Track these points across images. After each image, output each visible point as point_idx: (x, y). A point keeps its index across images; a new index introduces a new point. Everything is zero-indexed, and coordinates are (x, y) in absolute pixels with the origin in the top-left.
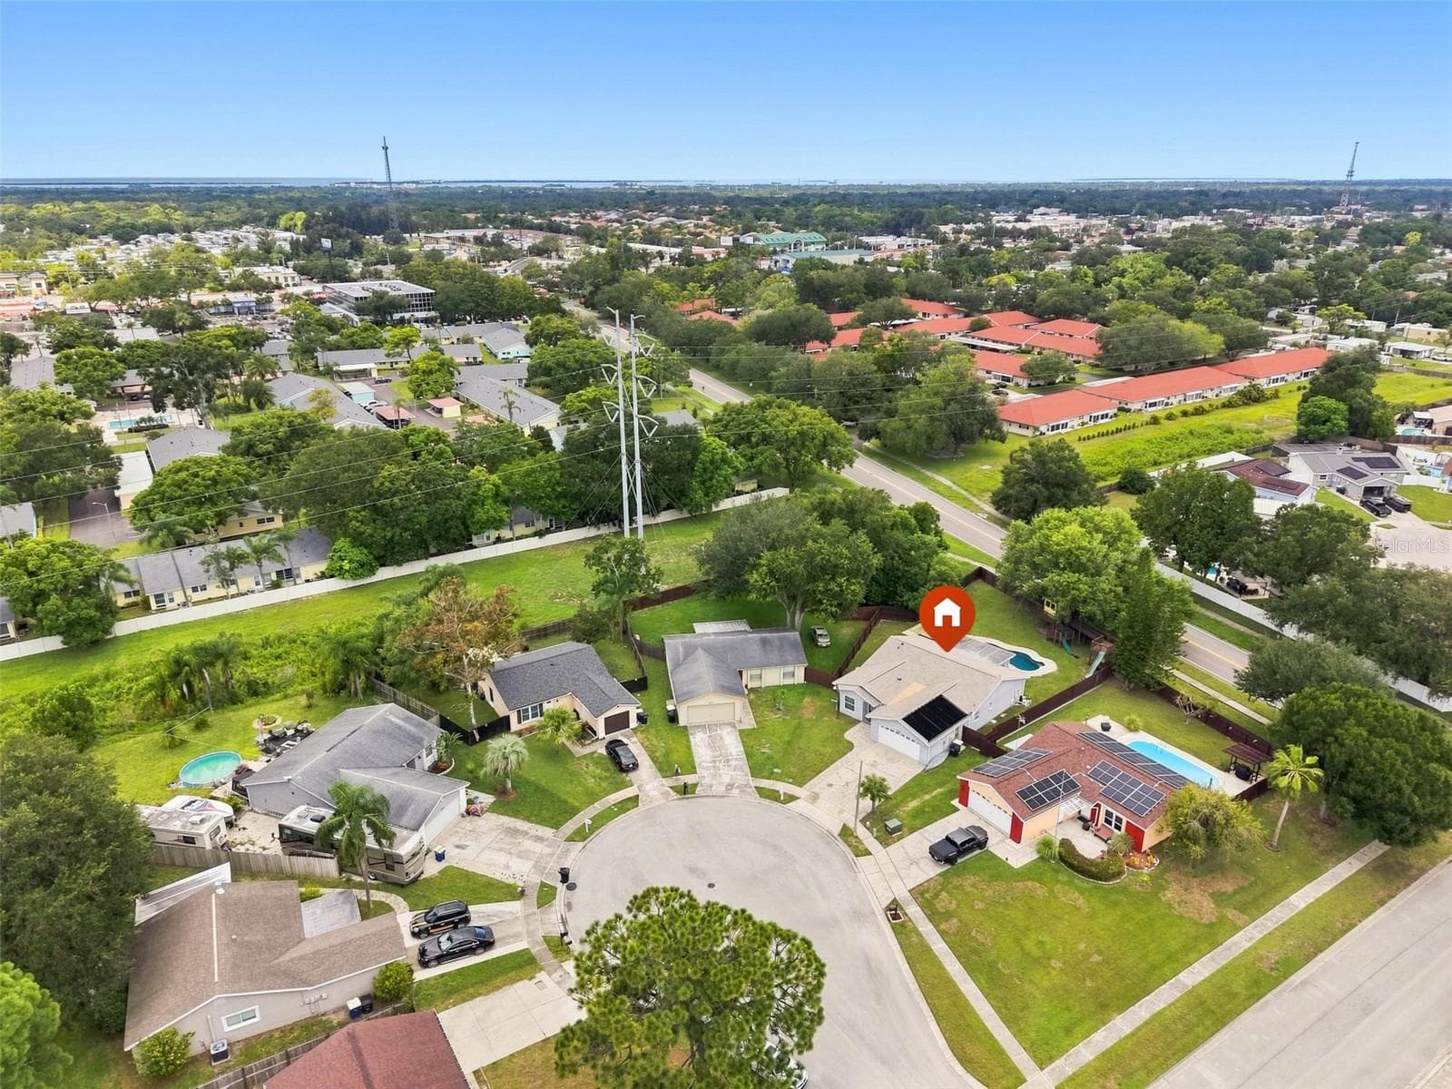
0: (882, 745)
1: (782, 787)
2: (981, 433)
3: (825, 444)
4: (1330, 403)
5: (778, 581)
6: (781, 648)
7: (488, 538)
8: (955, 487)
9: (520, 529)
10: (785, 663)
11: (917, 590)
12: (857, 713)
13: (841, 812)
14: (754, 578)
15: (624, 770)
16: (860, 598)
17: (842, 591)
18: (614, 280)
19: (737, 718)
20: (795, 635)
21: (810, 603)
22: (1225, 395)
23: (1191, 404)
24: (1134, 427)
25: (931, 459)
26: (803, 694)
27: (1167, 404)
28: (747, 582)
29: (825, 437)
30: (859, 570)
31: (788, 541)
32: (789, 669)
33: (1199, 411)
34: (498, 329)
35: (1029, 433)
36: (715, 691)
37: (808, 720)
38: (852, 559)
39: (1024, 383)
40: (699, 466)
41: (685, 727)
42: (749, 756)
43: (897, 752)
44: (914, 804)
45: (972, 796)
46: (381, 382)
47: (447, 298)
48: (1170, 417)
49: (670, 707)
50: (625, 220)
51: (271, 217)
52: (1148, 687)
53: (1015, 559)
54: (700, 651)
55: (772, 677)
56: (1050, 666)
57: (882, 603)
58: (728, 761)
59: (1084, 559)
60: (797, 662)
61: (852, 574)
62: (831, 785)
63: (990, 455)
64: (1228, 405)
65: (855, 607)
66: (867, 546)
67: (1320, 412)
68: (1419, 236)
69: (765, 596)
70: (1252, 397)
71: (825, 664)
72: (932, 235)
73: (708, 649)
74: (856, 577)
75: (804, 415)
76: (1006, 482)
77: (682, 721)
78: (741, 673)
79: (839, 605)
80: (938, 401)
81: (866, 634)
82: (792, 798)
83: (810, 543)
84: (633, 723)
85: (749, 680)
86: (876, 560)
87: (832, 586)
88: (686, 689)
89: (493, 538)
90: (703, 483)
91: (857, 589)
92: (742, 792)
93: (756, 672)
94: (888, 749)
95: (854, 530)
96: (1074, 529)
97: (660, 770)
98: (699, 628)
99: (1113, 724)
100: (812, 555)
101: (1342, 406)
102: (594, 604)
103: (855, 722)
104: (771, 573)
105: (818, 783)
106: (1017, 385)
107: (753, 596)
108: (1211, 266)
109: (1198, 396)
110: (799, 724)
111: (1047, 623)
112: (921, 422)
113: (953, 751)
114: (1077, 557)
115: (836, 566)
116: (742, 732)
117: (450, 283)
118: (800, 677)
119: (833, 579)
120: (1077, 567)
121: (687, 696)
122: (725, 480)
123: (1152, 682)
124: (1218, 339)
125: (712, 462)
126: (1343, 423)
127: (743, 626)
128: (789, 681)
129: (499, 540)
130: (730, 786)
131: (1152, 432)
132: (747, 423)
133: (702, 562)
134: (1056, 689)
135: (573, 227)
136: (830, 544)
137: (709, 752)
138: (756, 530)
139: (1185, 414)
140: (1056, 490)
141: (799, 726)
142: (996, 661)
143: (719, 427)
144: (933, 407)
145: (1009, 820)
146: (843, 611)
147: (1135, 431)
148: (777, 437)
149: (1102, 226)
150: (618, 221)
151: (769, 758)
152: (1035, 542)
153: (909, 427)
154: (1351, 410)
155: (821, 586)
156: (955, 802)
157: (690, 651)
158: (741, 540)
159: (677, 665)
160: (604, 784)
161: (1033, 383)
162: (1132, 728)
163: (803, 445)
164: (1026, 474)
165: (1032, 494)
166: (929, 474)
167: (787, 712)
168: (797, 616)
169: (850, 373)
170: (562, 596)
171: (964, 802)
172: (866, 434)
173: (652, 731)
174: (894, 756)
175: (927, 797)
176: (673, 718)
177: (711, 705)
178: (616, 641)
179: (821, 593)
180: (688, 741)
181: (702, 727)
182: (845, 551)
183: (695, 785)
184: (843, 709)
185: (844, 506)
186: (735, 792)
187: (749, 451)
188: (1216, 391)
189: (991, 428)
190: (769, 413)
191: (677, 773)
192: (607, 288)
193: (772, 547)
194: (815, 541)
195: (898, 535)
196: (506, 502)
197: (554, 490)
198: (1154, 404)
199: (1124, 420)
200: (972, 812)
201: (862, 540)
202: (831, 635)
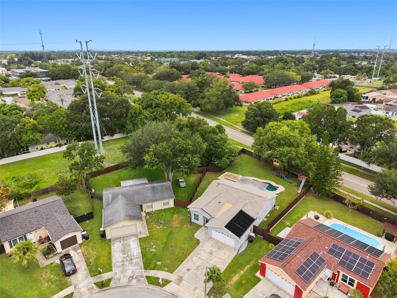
0: (214, 240)
1: (161, 275)
2: (234, 104)
3: (180, 107)
4: (342, 91)
5: (158, 158)
6: (162, 191)
7: (37, 148)
8: (227, 122)
9: (53, 144)
10: (164, 198)
11: (221, 159)
12: (200, 222)
13: (196, 289)
14: (146, 157)
15: (68, 275)
16: (198, 164)
17: (190, 161)
18: (111, 66)
19: (139, 231)
20: (169, 183)
21: (175, 167)
22: (304, 93)
23: (296, 95)
24: (281, 102)
25: (217, 113)
26: (173, 213)
27: (288, 96)
28: (144, 160)
29: (180, 104)
30: (197, 150)
31: (163, 140)
32: (166, 201)
33: (299, 97)
34: (69, 81)
35: (249, 104)
36: (125, 219)
37: (177, 228)
38: (194, 145)
39: (243, 91)
40: (129, 115)
41: (110, 240)
42: (144, 254)
43: (222, 243)
44: (236, 278)
45: (268, 272)
46: (21, 97)
47: (53, 73)
48: (291, 99)
49: (102, 229)
50: (120, 57)
51: (5, 56)
52: (328, 196)
53: (259, 144)
54: (120, 196)
55: (158, 206)
56: (281, 189)
57: (207, 165)
58: (131, 260)
59: (292, 141)
60: (170, 197)
61: (194, 152)
62: (188, 270)
63: (237, 111)
64: (306, 95)
65: (196, 168)
66: (200, 140)
67: (339, 94)
68: (335, 58)
69: (152, 166)
70: (312, 93)
71: (183, 196)
72: (210, 59)
73: (125, 195)
74: (196, 153)
75: (172, 96)
76: (246, 118)
77: (108, 236)
78: (141, 206)
79: (189, 168)
80: (219, 93)
81: (201, 180)
82: (166, 282)
83: (173, 139)
84: (80, 240)
85: (146, 208)
86: (204, 146)
87: (185, 159)
88: (110, 219)
89: (39, 148)
90: (132, 122)
91: (197, 160)
92: (138, 281)
93: (150, 204)
94: (217, 242)
95: (193, 132)
96: (285, 128)
97: (91, 271)
98: (123, 183)
99: (319, 215)
100: (175, 145)
101: (345, 92)
102: (68, 176)
103: (199, 227)
104: (155, 155)
105: (182, 268)
106: (241, 92)
107: (146, 167)
108: (288, 63)
109: (297, 93)
110: (171, 231)
111: (275, 169)
112: (214, 99)
113: (250, 240)
114: (289, 140)
115: (186, 149)
116: (140, 239)
117: (55, 68)
118: (171, 204)
119: (185, 156)
120: (290, 145)
121: (110, 223)
122: (141, 120)
123: (330, 194)
124: (299, 77)
125: (135, 113)
126: (346, 97)
127: (145, 181)
128: (166, 207)
129: (42, 149)
130: (131, 278)
131: (286, 103)
132: (150, 100)
133: (124, 152)
134: (288, 200)
135: (103, 58)
136: (183, 139)
137: (121, 256)
138: (148, 135)
139: (295, 98)
140: (266, 119)
141: (171, 233)
142: (261, 189)
143: (140, 102)
144: (218, 94)
145: (294, 288)
146: (191, 170)
147: (281, 103)
148: (162, 104)
149: (254, 58)
150: (118, 57)
151: (155, 255)
152: (269, 135)
153: (210, 102)
154: (348, 93)
155: (179, 159)
156: (258, 274)
157: (115, 197)
158: (141, 140)
159: (108, 205)
160: (53, 286)
161: (246, 92)
162: (327, 216)
163: (172, 107)
164: (254, 114)
165: (257, 121)
166: (217, 118)
167: (165, 224)
168: (170, 174)
169: (188, 87)
170: (63, 172)
171: (263, 273)
172: (195, 106)
173: (91, 244)
174: (220, 246)
175: (242, 272)
176: (103, 235)
177: (123, 226)
178: (83, 192)
179: (180, 163)
180: (110, 248)
181: (118, 239)
182: (190, 143)
183: (110, 280)
184: (193, 220)
185: (188, 124)
186: (134, 281)
187: (151, 110)
188: (301, 92)
189: (237, 102)
190: (158, 96)
191: (100, 273)
192: (109, 69)
193: (156, 143)
194: (176, 138)
195: (212, 135)
196: (41, 132)
197: (63, 126)
198: (284, 96)
199: (276, 100)
200: (268, 280)
201: (198, 137)
202: (186, 181)
